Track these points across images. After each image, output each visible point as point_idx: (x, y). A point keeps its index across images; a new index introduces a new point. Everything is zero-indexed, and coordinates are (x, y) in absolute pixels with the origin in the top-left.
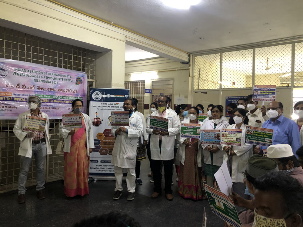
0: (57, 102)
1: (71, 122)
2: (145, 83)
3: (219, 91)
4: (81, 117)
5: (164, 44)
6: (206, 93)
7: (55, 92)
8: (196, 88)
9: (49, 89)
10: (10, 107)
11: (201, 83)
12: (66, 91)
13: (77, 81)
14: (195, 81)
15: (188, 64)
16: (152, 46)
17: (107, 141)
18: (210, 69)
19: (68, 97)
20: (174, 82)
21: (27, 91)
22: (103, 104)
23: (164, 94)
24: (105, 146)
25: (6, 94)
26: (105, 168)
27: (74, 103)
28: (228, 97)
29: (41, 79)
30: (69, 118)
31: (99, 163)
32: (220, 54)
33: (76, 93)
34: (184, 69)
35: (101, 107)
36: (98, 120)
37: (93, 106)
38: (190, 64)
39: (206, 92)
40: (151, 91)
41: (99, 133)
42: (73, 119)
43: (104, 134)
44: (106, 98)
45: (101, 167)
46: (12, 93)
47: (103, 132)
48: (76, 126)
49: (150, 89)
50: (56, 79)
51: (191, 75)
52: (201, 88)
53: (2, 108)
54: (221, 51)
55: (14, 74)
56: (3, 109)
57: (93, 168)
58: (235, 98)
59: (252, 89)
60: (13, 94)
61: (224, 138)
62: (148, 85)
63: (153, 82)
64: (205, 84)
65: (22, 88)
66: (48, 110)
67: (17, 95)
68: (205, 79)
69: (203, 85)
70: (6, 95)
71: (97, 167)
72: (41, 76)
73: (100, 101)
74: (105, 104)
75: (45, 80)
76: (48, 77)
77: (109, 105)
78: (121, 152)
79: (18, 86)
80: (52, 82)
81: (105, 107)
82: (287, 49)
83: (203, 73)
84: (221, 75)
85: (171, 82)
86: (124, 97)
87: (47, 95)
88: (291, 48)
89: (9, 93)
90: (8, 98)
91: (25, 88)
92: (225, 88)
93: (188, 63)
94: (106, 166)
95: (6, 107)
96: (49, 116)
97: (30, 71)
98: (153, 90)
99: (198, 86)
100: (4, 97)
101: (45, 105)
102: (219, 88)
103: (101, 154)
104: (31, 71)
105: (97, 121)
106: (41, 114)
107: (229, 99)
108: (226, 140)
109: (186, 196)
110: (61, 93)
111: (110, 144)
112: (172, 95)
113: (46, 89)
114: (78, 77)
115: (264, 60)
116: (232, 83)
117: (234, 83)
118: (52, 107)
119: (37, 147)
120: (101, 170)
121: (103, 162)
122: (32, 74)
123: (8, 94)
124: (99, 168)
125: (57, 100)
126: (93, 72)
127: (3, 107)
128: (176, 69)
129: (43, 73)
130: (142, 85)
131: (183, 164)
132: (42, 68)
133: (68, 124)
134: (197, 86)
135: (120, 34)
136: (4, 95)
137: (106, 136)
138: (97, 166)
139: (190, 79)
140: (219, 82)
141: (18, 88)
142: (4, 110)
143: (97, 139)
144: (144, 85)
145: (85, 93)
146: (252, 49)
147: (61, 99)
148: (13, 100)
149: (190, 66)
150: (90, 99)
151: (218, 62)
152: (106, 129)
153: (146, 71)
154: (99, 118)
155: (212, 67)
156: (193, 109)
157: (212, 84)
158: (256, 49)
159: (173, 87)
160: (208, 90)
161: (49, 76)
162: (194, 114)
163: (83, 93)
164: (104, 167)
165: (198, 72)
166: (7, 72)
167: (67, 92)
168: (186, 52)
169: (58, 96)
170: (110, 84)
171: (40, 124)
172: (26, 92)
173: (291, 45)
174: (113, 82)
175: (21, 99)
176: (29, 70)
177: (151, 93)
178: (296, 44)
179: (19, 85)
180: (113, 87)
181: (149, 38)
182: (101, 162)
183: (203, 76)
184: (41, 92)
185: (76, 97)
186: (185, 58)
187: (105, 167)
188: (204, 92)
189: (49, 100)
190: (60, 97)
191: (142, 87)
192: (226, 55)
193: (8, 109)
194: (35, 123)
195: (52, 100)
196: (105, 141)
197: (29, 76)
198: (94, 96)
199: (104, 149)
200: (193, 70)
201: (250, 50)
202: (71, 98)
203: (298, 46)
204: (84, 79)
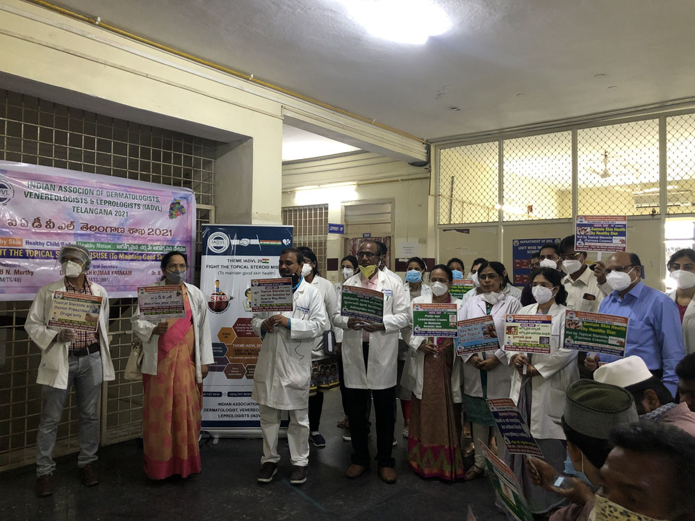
0: (127, 257)
1: (159, 305)
2: (329, 211)
3: (498, 226)
4: (180, 291)
5: (370, 123)
6: (468, 233)
7: (120, 236)
8: (444, 220)
9: (109, 230)
10: (16, 272)
11: (457, 209)
12: (147, 232)
13: (171, 209)
14: (441, 204)
15: (426, 167)
16: (343, 127)
17: (242, 346)
18: (476, 177)
19: (151, 246)
20: (393, 208)
21: (57, 234)
22: (233, 261)
23: (372, 236)
24: (237, 358)
25: (8, 242)
26: (238, 410)
27: (166, 261)
28: (519, 240)
29: (89, 206)
30: (153, 295)
31: (225, 399)
32: (497, 143)
33: (169, 237)
34: (417, 179)
35: (227, 267)
36: (221, 299)
37: (210, 266)
38: (430, 167)
39: (468, 230)
40: (342, 229)
41: (223, 329)
42: (164, 297)
43: (236, 330)
44: (238, 246)
45: (229, 407)
46: (21, 240)
47: (232, 326)
48: (170, 313)
49: (339, 223)
50: (123, 205)
51: (432, 192)
52: (456, 220)
54: (500, 136)
55: (26, 197)
57: (210, 410)
58: (533, 242)
59: (571, 221)
60: (24, 243)
61: (512, 336)
62: (335, 215)
63: (346, 207)
64: (465, 212)
65: (46, 226)
66: (106, 276)
68: (465, 199)
69: (459, 213)
70: (7, 244)
71: (221, 407)
72: (89, 200)
73: (225, 254)
74: (237, 261)
75: (100, 207)
76: (106, 202)
77: (246, 264)
78: (276, 373)
79: (37, 224)
80: (114, 213)
81: (237, 267)
82: (649, 129)
83: (460, 185)
84: (501, 190)
85: (388, 208)
86: (280, 243)
87: (103, 243)
88: (657, 129)
89: (15, 240)
90: (13, 252)
91: (54, 227)
92: (511, 220)
93: (425, 164)
94: (240, 404)
95: (8, 272)
96: (107, 291)
97: (63, 189)
98: (347, 225)
99: (450, 217)
100: (4, 250)
101: (98, 267)
102: (497, 220)
103: (228, 377)
104: (67, 189)
105: (219, 300)
106: (89, 287)
107: (521, 245)
108: (517, 340)
109: (426, 471)
110: (135, 238)
111: (249, 354)
112: (390, 237)
113: (101, 229)
114: (175, 199)
115: (598, 155)
116: (526, 209)
117: (530, 208)
118: (114, 270)
119: (80, 364)
120: (229, 413)
121: (232, 394)
122: (67, 195)
123: (14, 242)
124: (223, 410)
125: (125, 254)
126: (208, 188)
127: (2, 272)
128: (399, 178)
129: (95, 193)
130: (321, 216)
131: (420, 397)
132: (92, 180)
133: (153, 308)
134: (447, 217)
135: (271, 100)
137: (239, 334)
138: (220, 404)
139: (431, 200)
140: (498, 207)
141: (37, 226)
142: (3, 280)
143: (219, 342)
144: (326, 214)
145: (191, 237)
146: (570, 132)
147: (135, 250)
148: (24, 256)
149: (430, 171)
150: (202, 250)
151: (493, 161)
152: (239, 319)
153: (330, 183)
154: (223, 294)
155: (479, 173)
156: (439, 271)
157: (482, 211)
158: (579, 131)
159: (393, 218)
160: (471, 225)
161: (108, 199)
162: (441, 280)
163: (185, 237)
164: (235, 407)
165: (448, 184)
166: (10, 192)
167: (149, 234)
168: (420, 140)
169: (130, 245)
170: (248, 214)
171: (88, 309)
172: (54, 236)
173: (657, 121)
174: (254, 210)
175: (44, 254)
176: (63, 186)
177: (341, 232)
178: (669, 119)
179: (38, 220)
180: (256, 223)
181: (335, 109)
182: (230, 394)
183: (460, 192)
184: (89, 235)
185: (169, 246)
186: (419, 153)
187: (239, 407)
188: (464, 230)
189: (108, 254)
190: (133, 247)
191: (321, 221)
192: (510, 145)
193: (13, 276)
194: (75, 307)
195: (116, 253)
196: (238, 346)
197: (62, 199)
198: (211, 244)
199: (235, 366)
200: (437, 180)
201: (565, 133)
202: (159, 248)
203: (673, 123)
204: (188, 203)
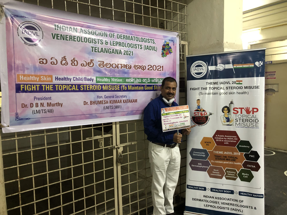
0: (133, 88)
7: (128, 71)
9: (120, 66)
12: (147, 68)
13: (163, 49)
17: (221, 153)
19: (150, 79)
22: (210, 83)
24: (217, 162)
25: (40, 78)
26: (220, 203)
29: (104, 46)
31: (208, 193)
33: (162, 72)
35: (206, 89)
36: (202, 114)
37: (193, 89)
41: (204, 138)
43: (215, 140)
44: (215, 71)
45: (212, 200)
46: (51, 77)
47: (212, 137)
50: (130, 45)
53: (35, 108)
55: (54, 38)
56: (38, 109)
57: (197, 200)
60: (54, 79)
65: (72, 64)
66: (118, 104)
67: (62, 79)
70: (40, 81)
72: (104, 41)
74: (215, 83)
75: (112, 47)
76: (117, 43)
77: (222, 86)
79: (64, 62)
80: (123, 53)
87: (116, 78)
89: (46, 76)
90: (45, 87)
91: (77, 65)
94: (221, 199)
95: (42, 105)
97: (84, 32)
100: (38, 86)
101: (113, 97)
103: (211, 176)
104: (87, 31)
105: (200, 115)
110: (139, 73)
111: (227, 160)
113: (114, 66)
118: (125, 99)
120: (212, 204)
121: (214, 190)
123: (45, 79)
124: (207, 201)
127: (37, 105)
129: (108, 35)
136: (36, 81)
137: (218, 143)
138: (204, 196)
142: (38, 112)
143: (203, 149)
148: (55, 89)
152: (217, 131)
154: (204, 111)
161: (118, 40)
163: (172, 71)
164: (217, 200)
166: (40, 34)
172: (79, 72)
175: (71, 88)
176: (83, 29)
179: (64, 58)
182: (212, 190)
187: (220, 201)
189: (121, 85)
193: (47, 108)
195: (126, 86)
196: (217, 152)
198: (193, 71)
199: (216, 168)
